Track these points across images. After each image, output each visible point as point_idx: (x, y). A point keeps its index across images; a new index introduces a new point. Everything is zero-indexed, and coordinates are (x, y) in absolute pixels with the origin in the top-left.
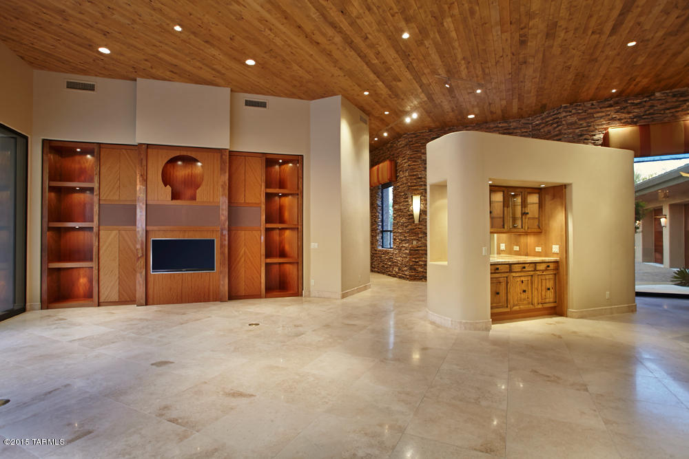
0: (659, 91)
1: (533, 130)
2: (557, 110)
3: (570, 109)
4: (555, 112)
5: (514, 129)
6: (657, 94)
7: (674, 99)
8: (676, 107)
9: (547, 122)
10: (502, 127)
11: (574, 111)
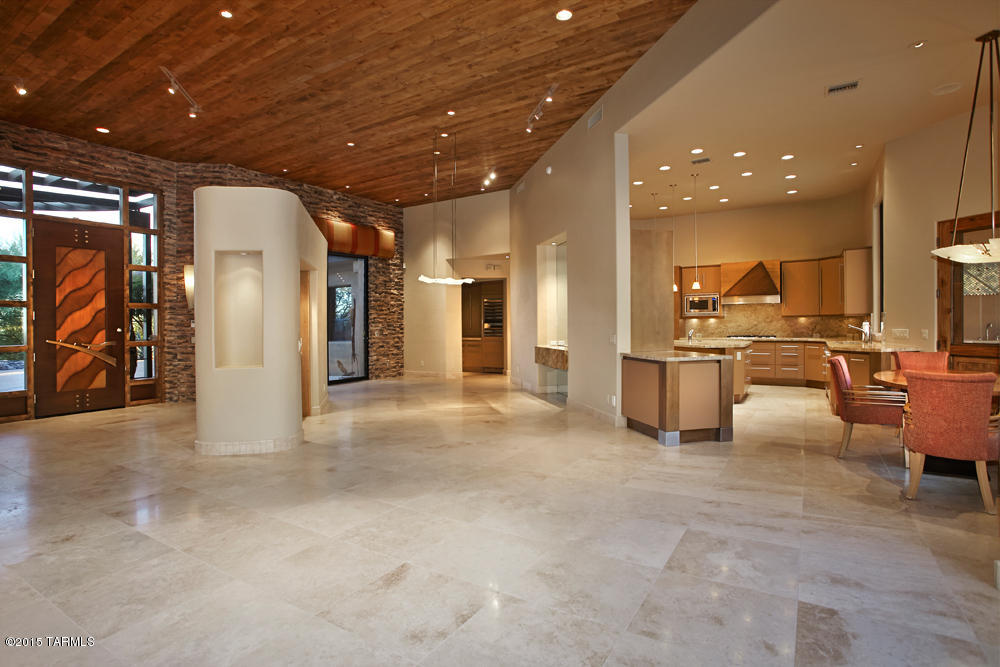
0: (308, 184)
1: (178, 182)
2: (220, 168)
3: (236, 173)
4: (217, 169)
5: (152, 171)
6: (305, 186)
7: (316, 195)
8: (317, 204)
9: (205, 177)
10: (133, 162)
11: (239, 176)
